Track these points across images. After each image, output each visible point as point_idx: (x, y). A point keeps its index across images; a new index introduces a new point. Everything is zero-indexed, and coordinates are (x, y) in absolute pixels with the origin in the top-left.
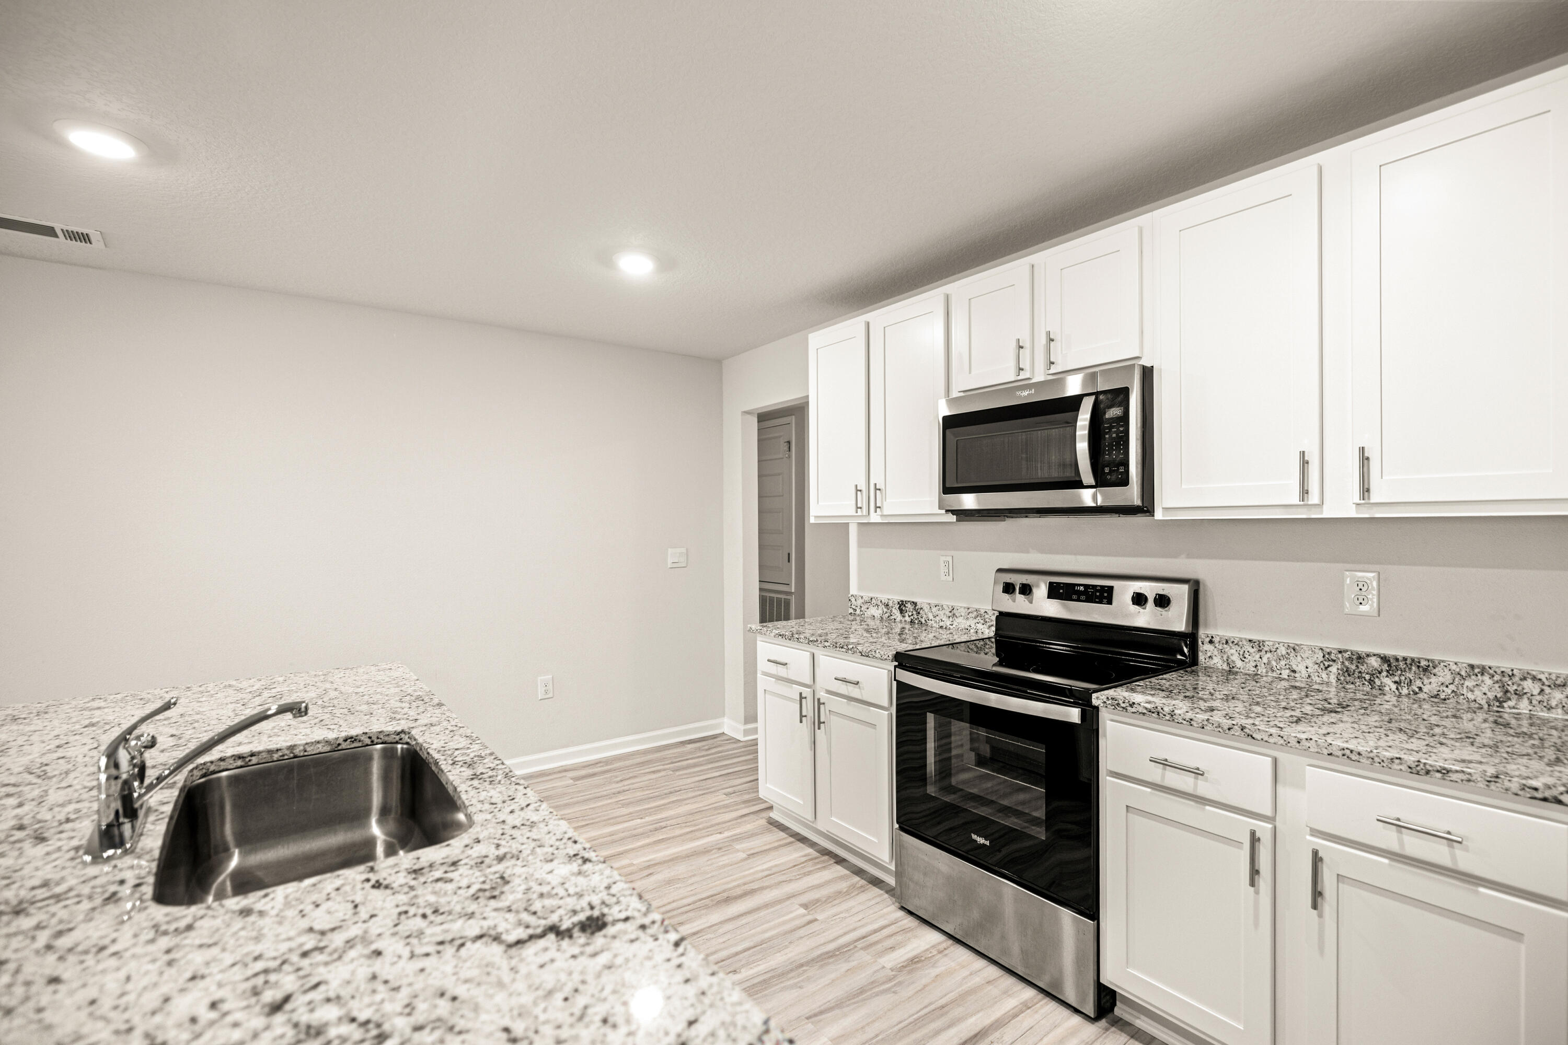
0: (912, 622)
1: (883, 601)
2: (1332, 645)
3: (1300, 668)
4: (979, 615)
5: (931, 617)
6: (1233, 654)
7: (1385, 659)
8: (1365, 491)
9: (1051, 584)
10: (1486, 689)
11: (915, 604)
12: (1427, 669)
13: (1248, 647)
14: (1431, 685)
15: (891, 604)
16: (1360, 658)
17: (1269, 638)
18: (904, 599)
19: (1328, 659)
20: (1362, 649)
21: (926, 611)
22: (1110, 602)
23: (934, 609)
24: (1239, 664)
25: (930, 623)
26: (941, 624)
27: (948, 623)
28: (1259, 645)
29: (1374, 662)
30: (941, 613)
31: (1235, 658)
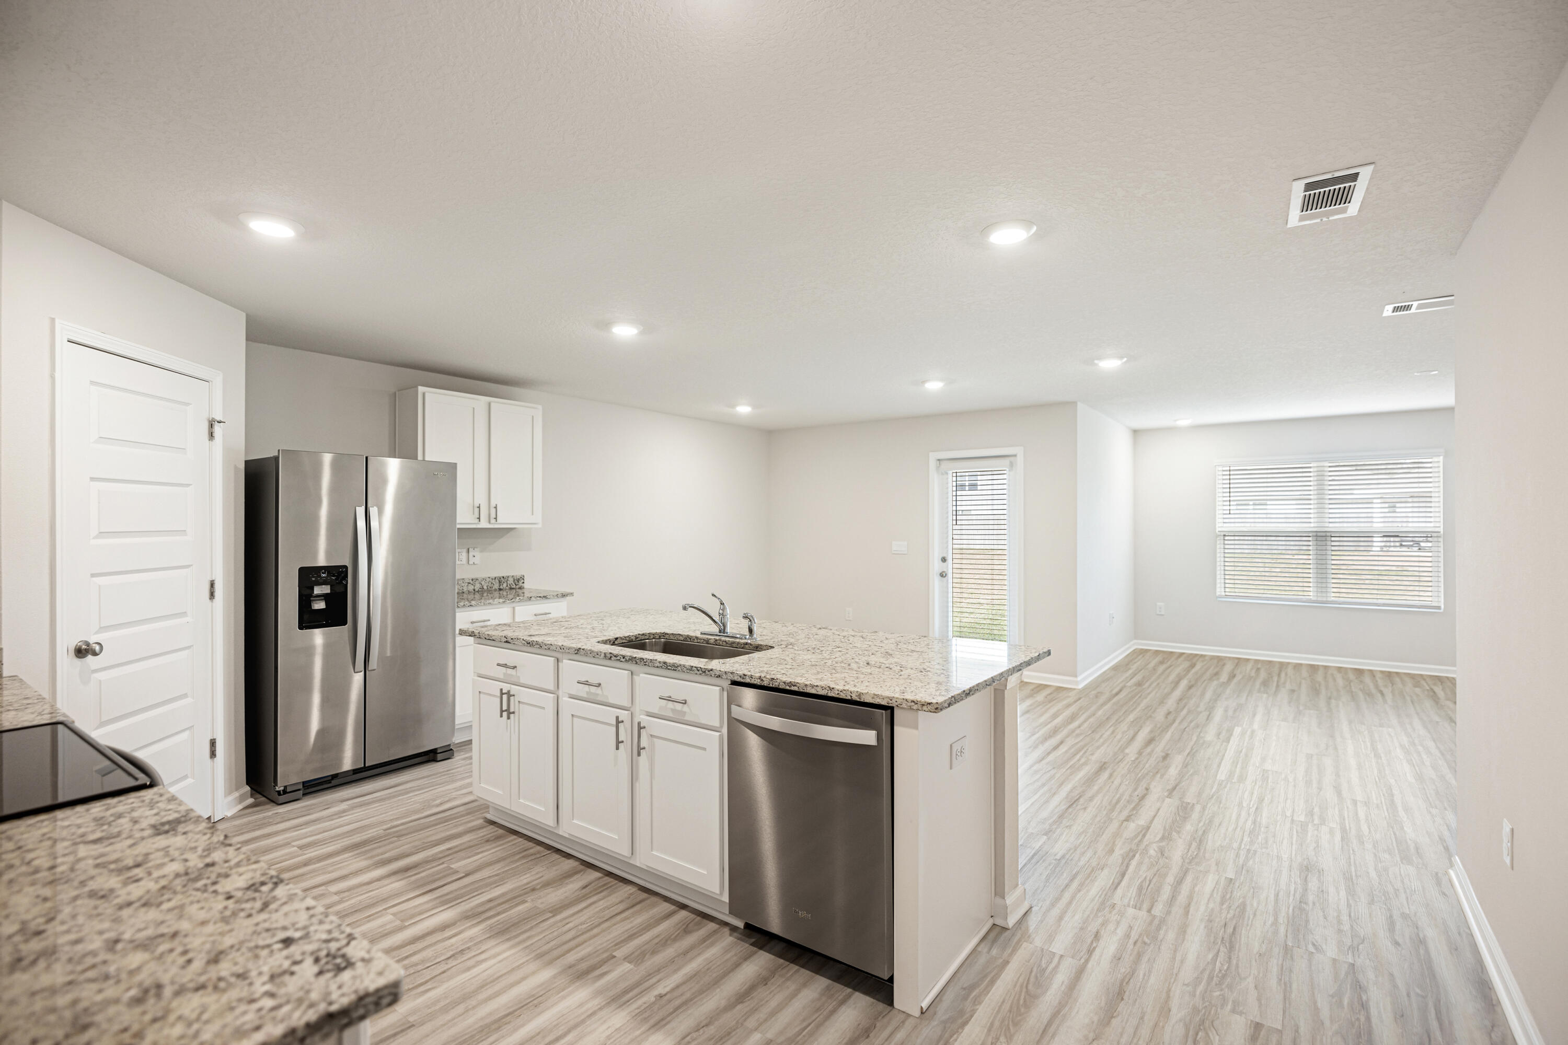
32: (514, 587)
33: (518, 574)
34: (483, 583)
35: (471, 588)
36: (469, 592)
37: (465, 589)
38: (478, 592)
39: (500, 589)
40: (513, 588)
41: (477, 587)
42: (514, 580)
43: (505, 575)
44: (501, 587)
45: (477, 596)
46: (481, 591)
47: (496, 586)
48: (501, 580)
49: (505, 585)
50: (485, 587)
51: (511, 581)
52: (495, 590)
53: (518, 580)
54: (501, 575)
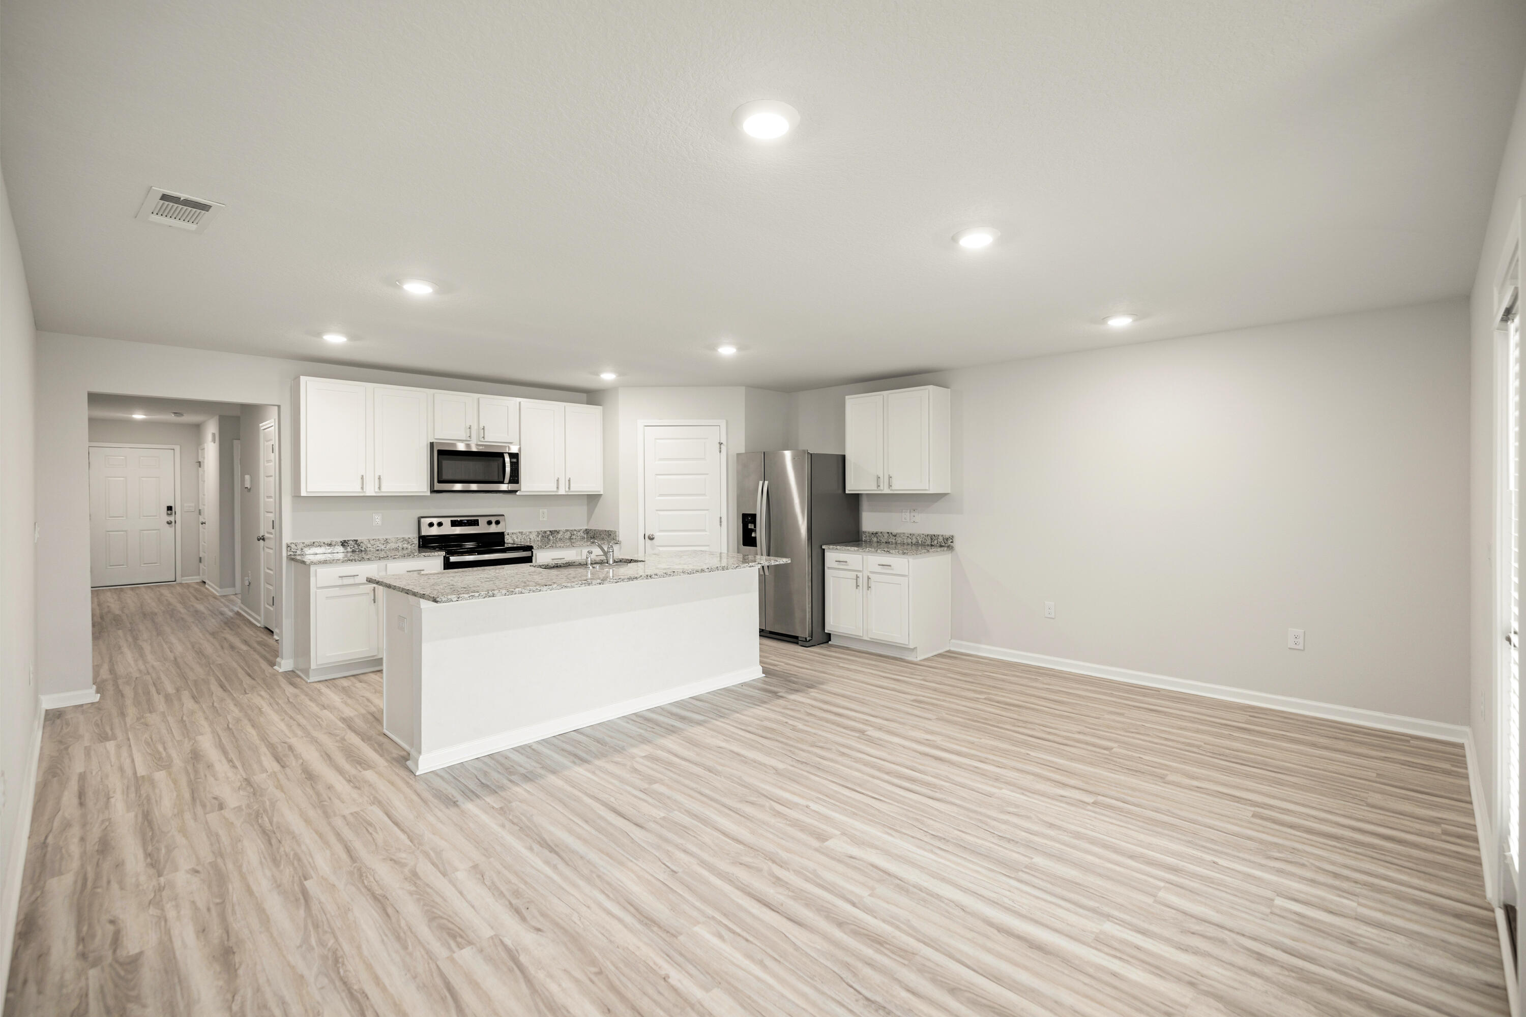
0: (353, 551)
1: (326, 543)
2: (538, 530)
3: (532, 537)
4: (404, 539)
5: (369, 545)
6: (514, 537)
7: (550, 531)
8: (569, 488)
9: (451, 521)
10: (568, 535)
11: (356, 541)
12: (558, 532)
13: (519, 534)
14: (559, 536)
15: (334, 543)
16: (545, 532)
17: (524, 531)
18: (346, 539)
19: (539, 533)
20: (546, 530)
21: (365, 543)
22: (478, 525)
23: (372, 542)
24: (516, 540)
25: (368, 549)
26: (377, 548)
27: (383, 547)
28: (521, 533)
29: (548, 533)
30: (378, 543)
31: (515, 538)
32: (944, 544)
33: (947, 534)
34: (918, 538)
35: (910, 541)
36: (908, 544)
37: (905, 542)
38: (914, 544)
39: (932, 545)
40: (943, 546)
41: (914, 541)
42: (943, 539)
43: (935, 534)
44: (933, 544)
45: (914, 547)
46: (917, 544)
47: (929, 542)
48: (933, 537)
49: (936, 542)
50: (920, 542)
51: (941, 539)
52: (928, 545)
53: (947, 539)
54: (932, 533)
